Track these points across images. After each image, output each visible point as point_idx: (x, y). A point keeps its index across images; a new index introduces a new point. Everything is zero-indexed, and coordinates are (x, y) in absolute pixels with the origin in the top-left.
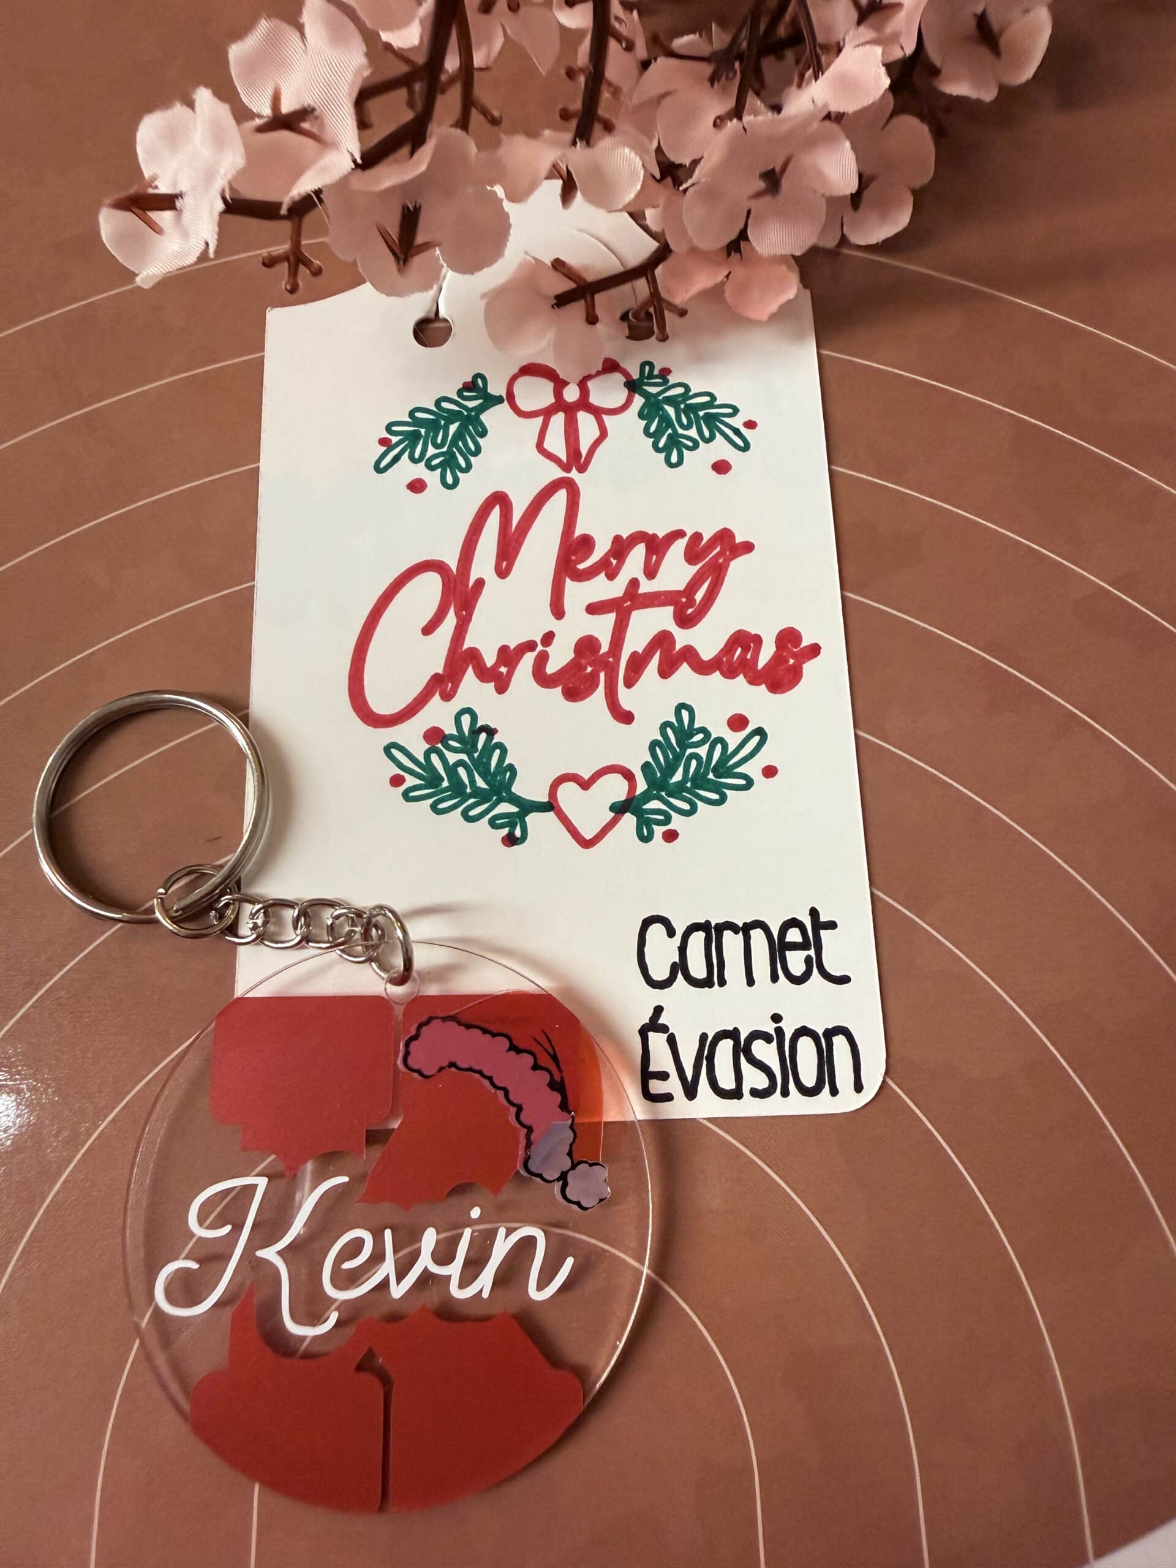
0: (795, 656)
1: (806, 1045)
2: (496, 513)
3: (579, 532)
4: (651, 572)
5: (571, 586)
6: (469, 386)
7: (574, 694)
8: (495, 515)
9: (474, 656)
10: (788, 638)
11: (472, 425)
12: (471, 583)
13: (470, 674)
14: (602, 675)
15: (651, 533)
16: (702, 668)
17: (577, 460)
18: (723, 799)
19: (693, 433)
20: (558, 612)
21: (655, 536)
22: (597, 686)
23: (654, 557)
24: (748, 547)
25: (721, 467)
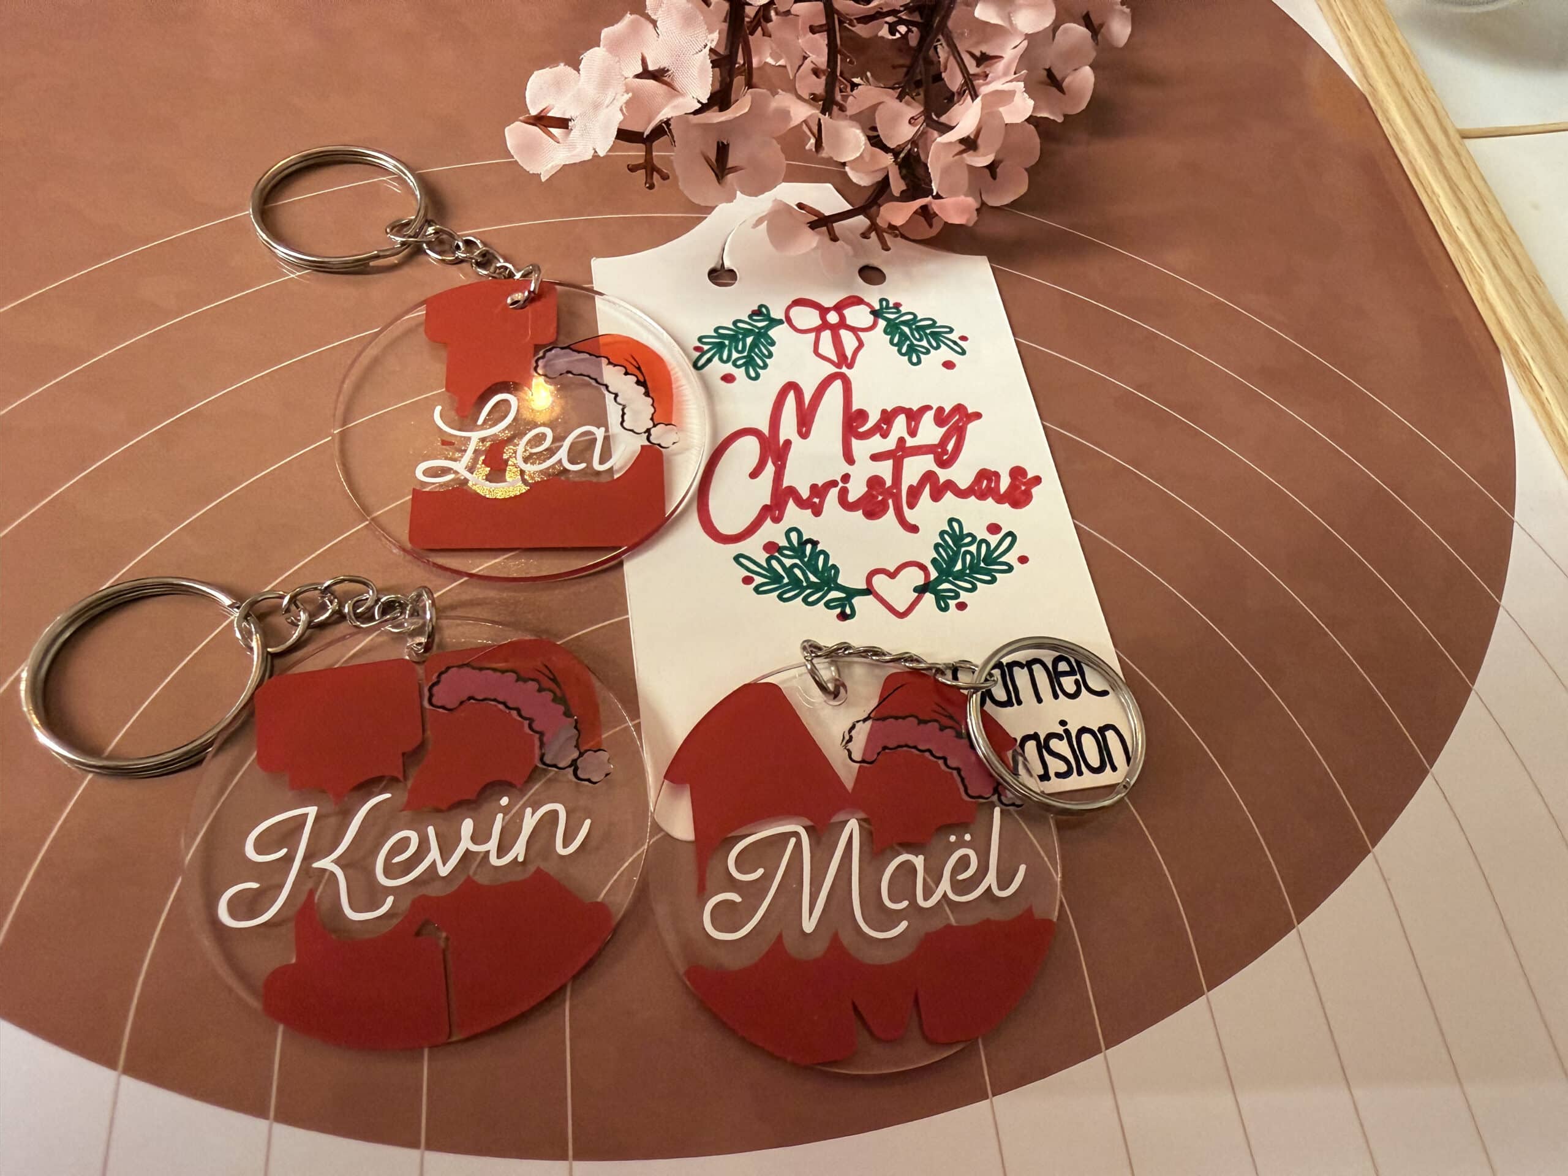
0: (1024, 483)
1: (1087, 739)
2: (791, 396)
3: (855, 407)
4: (913, 433)
5: (856, 443)
6: (757, 313)
7: (871, 514)
8: (791, 399)
9: (792, 492)
10: (1017, 473)
11: (762, 338)
12: (781, 442)
13: (791, 504)
14: (890, 501)
15: (907, 407)
16: (962, 494)
17: (844, 360)
18: (994, 580)
19: (924, 343)
20: (849, 459)
21: (910, 409)
22: (888, 508)
23: (913, 423)
24: (978, 416)
25: (949, 365)
